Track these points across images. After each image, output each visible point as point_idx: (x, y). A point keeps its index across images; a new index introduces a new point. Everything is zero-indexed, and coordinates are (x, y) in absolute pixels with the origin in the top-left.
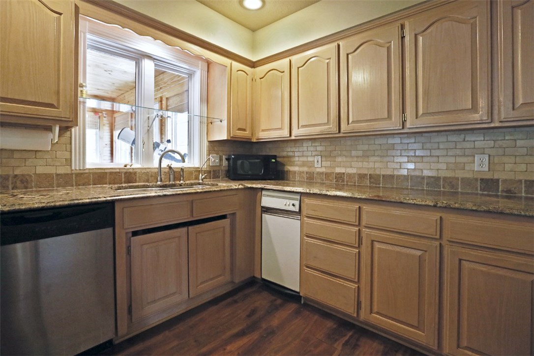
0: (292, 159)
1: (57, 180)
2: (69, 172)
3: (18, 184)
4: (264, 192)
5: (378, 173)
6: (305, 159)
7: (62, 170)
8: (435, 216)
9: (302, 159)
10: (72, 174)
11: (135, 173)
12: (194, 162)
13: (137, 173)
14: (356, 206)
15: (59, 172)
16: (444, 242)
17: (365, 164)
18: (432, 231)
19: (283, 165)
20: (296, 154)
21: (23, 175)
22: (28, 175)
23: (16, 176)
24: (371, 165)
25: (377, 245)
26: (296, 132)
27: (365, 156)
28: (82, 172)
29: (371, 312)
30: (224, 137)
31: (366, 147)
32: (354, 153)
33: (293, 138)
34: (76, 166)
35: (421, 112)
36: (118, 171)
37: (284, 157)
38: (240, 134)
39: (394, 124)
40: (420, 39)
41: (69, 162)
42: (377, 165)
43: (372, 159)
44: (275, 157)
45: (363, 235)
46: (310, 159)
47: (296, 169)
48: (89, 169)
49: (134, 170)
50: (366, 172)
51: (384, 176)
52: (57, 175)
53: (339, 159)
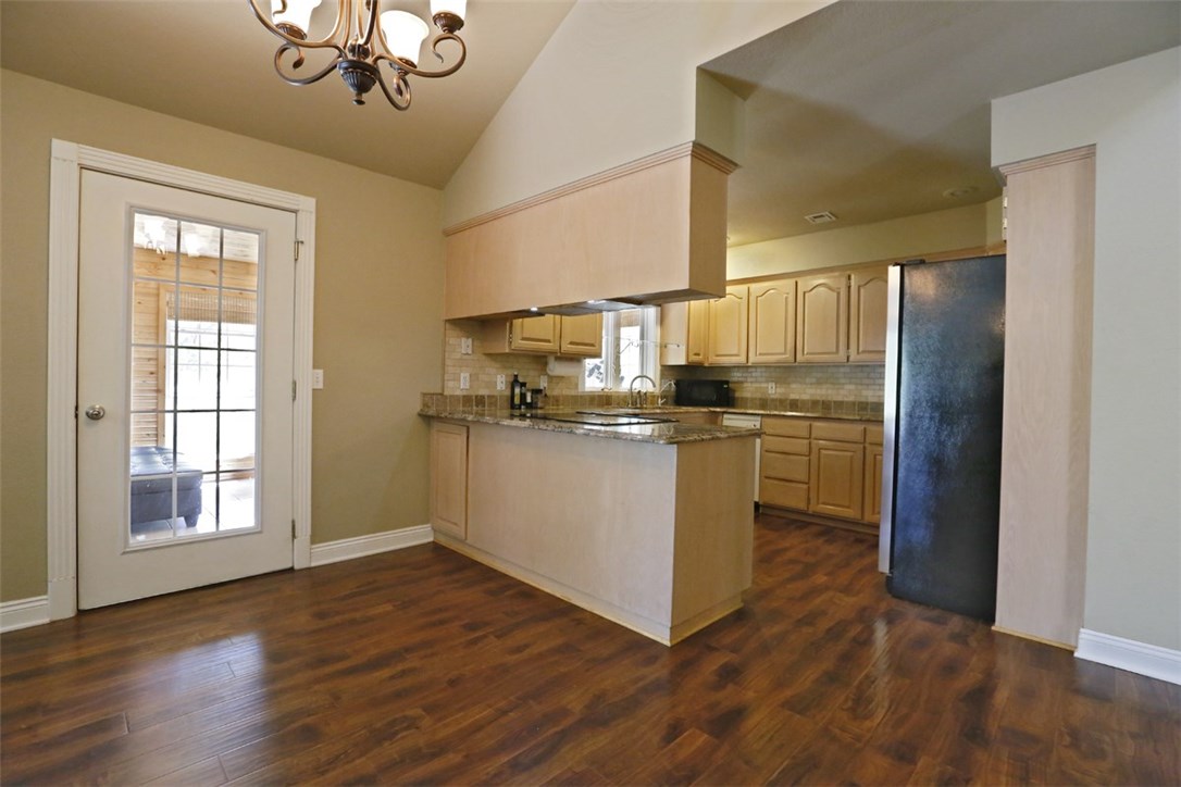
0: (745, 385)
4: (725, 416)
5: (829, 398)
6: (758, 385)
8: (860, 427)
9: (755, 385)
12: (647, 387)
14: (808, 423)
16: (867, 445)
17: (819, 391)
18: (859, 438)
19: (734, 391)
20: (749, 380)
23: (554, 396)
24: (823, 392)
25: (823, 452)
26: (752, 359)
27: (819, 383)
28: (583, 394)
29: (818, 503)
30: (682, 361)
31: (819, 375)
32: (808, 380)
33: (750, 364)
35: (861, 349)
37: (735, 382)
38: (694, 358)
39: (841, 357)
40: (862, 290)
42: (830, 392)
43: (825, 386)
44: (727, 382)
45: (813, 445)
46: (764, 385)
47: (748, 395)
50: (818, 398)
51: (835, 402)
53: (794, 386)
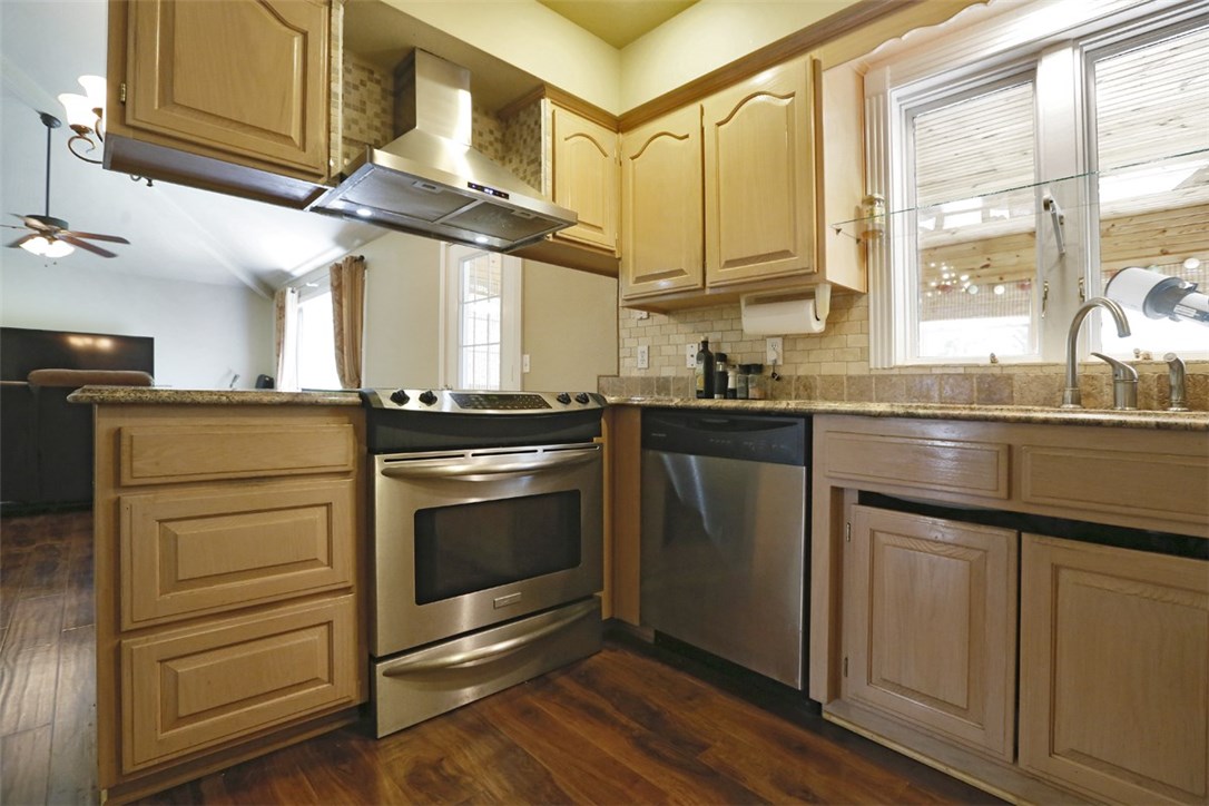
1: (849, 387)
2: (866, 373)
3: (802, 392)
7: (855, 370)
10: (870, 377)
11: (1010, 377)
13: (1016, 378)
15: (853, 372)
21: (806, 377)
22: (812, 377)
23: (799, 377)
28: (887, 372)
34: (876, 362)
36: (961, 371)
41: (864, 353)
48: (900, 367)
49: (1005, 372)
52: (849, 378)
